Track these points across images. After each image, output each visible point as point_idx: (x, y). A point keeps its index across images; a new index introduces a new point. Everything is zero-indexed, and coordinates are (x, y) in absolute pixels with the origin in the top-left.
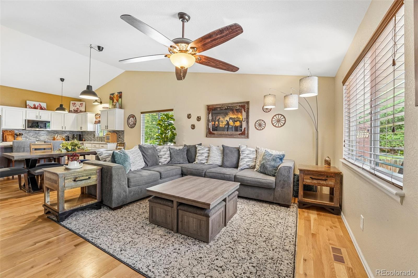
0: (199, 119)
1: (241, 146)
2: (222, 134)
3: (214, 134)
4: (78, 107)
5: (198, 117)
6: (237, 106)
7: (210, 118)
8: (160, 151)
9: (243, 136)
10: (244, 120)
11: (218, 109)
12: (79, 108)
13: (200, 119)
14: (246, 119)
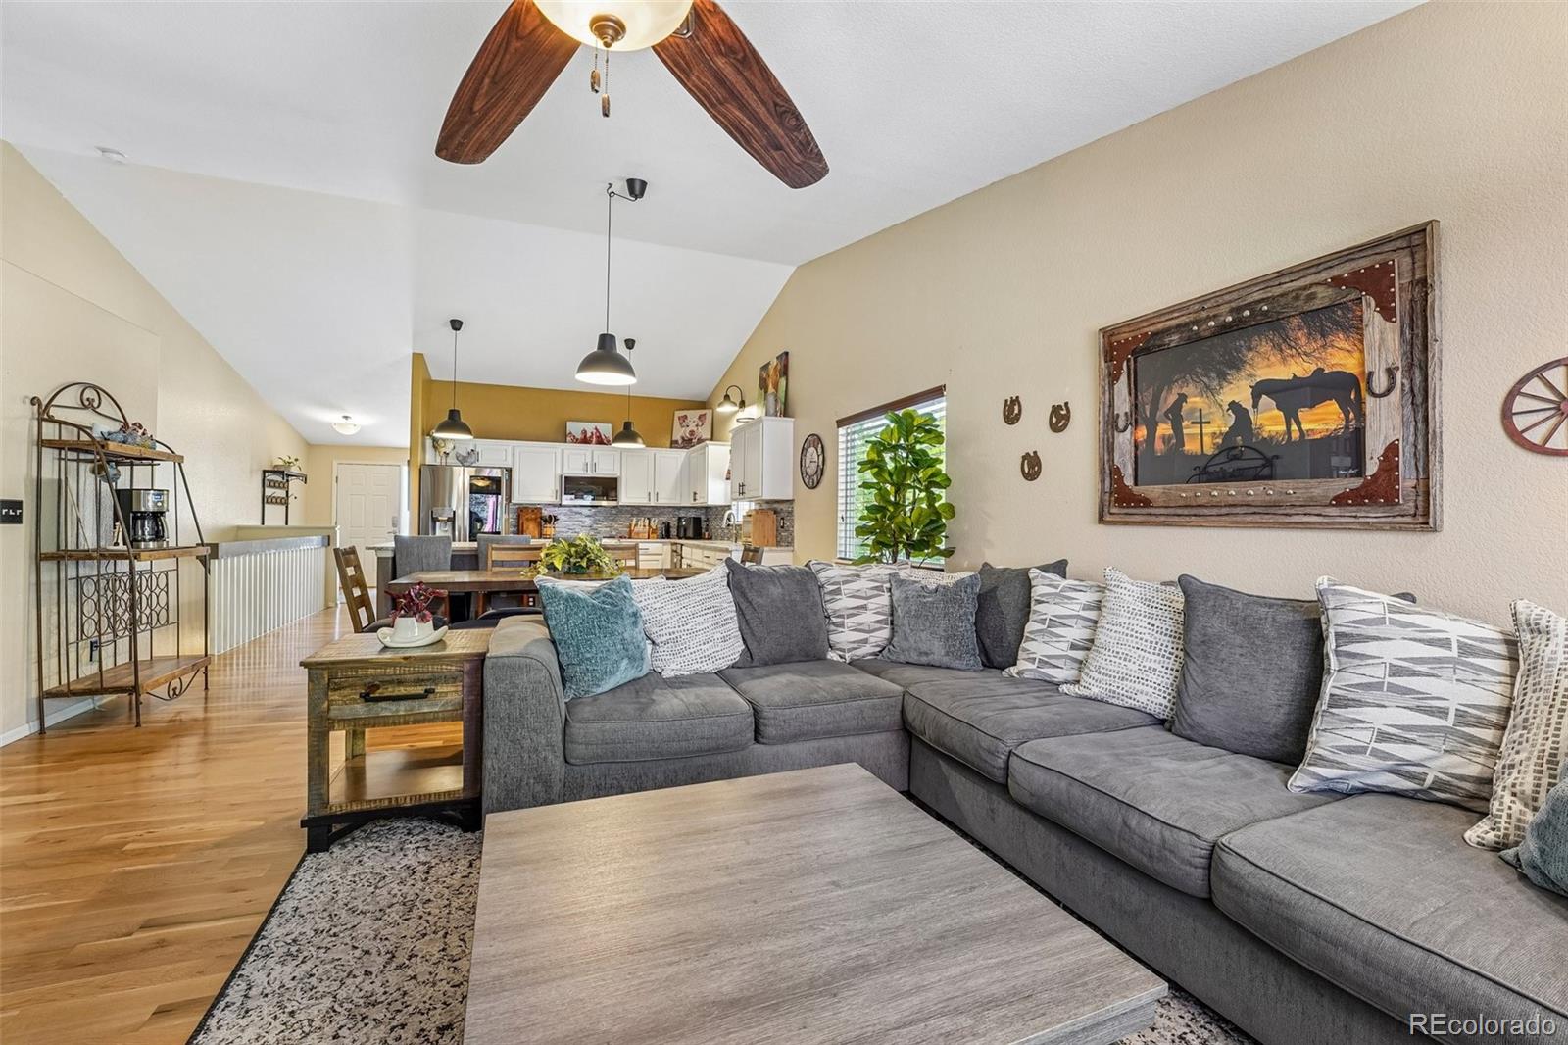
0: (1061, 418)
1: (1335, 593)
2: (1203, 501)
3: (1146, 502)
4: (692, 427)
5: (1056, 410)
6: (1311, 285)
7: (1123, 405)
8: (837, 592)
9: (1373, 514)
10: (1380, 382)
11: (1167, 340)
12: (695, 429)
13: (1067, 417)
14: (1399, 375)
